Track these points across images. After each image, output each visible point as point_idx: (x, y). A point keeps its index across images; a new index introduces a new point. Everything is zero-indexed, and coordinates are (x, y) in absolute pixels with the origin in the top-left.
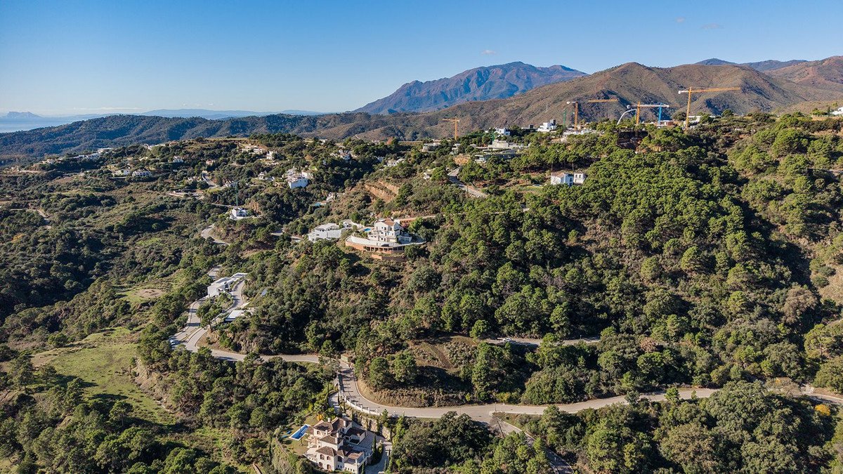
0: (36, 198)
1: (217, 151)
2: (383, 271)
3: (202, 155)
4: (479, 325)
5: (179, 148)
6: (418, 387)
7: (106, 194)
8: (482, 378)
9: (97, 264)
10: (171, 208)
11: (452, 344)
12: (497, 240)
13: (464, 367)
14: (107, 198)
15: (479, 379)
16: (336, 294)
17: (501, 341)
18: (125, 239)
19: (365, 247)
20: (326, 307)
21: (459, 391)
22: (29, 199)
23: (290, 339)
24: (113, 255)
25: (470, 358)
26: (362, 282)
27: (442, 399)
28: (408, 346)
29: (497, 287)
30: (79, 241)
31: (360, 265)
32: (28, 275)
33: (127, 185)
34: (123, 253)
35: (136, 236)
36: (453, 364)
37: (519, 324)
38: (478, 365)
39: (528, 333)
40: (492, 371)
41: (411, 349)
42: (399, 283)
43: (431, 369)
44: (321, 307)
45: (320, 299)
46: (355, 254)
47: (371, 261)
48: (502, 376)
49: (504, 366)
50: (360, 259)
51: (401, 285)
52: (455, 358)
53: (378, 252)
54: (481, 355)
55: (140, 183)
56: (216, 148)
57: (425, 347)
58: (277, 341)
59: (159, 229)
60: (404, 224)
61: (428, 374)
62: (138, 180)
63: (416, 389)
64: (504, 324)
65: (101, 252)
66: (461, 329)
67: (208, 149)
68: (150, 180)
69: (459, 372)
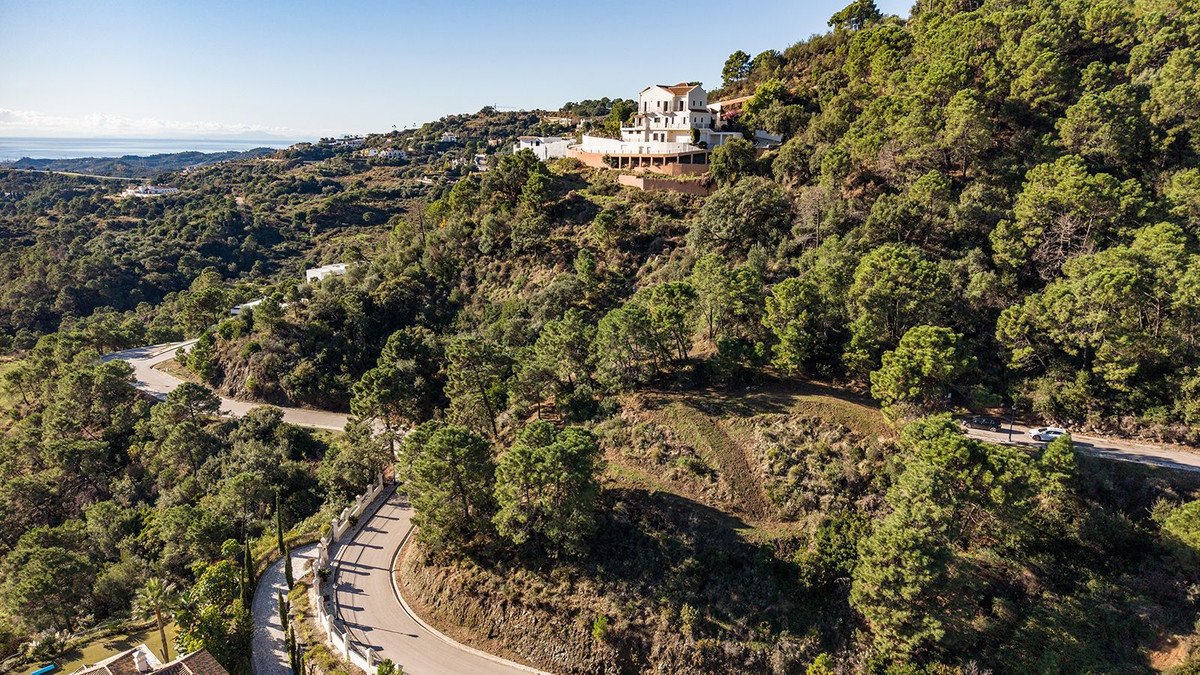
0: (243, 181)
1: (509, 128)
2: (637, 213)
3: (486, 132)
4: (921, 344)
5: (457, 123)
6: (592, 576)
7: (335, 180)
8: (906, 593)
9: (257, 262)
10: (407, 197)
11: (792, 424)
12: (1026, 96)
13: (827, 523)
14: (332, 183)
15: (889, 593)
16: (498, 269)
17: (1016, 438)
18: (317, 232)
19: (606, 159)
20: (464, 299)
21: (776, 629)
22: (235, 182)
23: (343, 368)
24: (289, 253)
25: (860, 486)
26: (573, 239)
27: (688, 659)
28: (617, 409)
29: (1017, 235)
30: (246, 228)
31: (580, 199)
32: (142, 267)
33: (368, 169)
34: (304, 252)
35: (335, 230)
36: (779, 502)
37: (1115, 374)
38: (891, 522)
39: (1157, 416)
40: (964, 565)
41: (624, 424)
42: (673, 245)
43: (675, 509)
44: (452, 297)
45: (458, 277)
46: (578, 175)
47: (613, 189)
48: (1015, 594)
49: (1032, 548)
50: (585, 185)
51: (676, 251)
52: (791, 479)
53: (639, 170)
54: (916, 474)
55: (387, 168)
56: (508, 123)
57: (680, 421)
58: (303, 367)
59: (373, 222)
60: (729, 113)
61: (655, 525)
62: (385, 162)
63: (584, 585)
64: (1037, 369)
65: (275, 247)
66: (839, 372)
67: (497, 124)
68: (401, 163)
69: (796, 543)
